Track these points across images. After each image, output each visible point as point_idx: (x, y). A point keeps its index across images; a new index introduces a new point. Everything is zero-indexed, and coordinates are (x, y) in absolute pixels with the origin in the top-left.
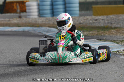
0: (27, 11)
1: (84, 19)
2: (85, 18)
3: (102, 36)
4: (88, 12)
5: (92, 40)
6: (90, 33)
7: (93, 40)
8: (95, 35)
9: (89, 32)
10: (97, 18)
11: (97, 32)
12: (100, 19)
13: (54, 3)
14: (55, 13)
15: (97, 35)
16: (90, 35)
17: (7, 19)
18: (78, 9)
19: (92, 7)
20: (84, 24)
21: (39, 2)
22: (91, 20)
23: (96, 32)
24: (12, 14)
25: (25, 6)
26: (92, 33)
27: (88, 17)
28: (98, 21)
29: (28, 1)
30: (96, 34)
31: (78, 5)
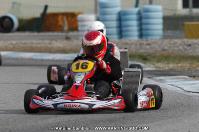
0: (80, 28)
1: (170, 44)
2: (172, 42)
3: (197, 70)
4: (178, 32)
5: (180, 77)
6: (178, 66)
7: (183, 77)
8: (186, 70)
9: (177, 64)
10: (190, 41)
11: (190, 64)
12: (196, 44)
13: (123, 17)
14: (123, 34)
15: (189, 69)
16: (178, 69)
17: (47, 41)
18: (161, 27)
19: (184, 25)
20: (170, 51)
21: (98, 15)
22: (180, 44)
23: (188, 64)
24: (55, 34)
25: (76, 21)
26: (182, 66)
27: (176, 40)
28: (192, 46)
29: (82, 13)
30: (188, 67)
31: (161, 21)
